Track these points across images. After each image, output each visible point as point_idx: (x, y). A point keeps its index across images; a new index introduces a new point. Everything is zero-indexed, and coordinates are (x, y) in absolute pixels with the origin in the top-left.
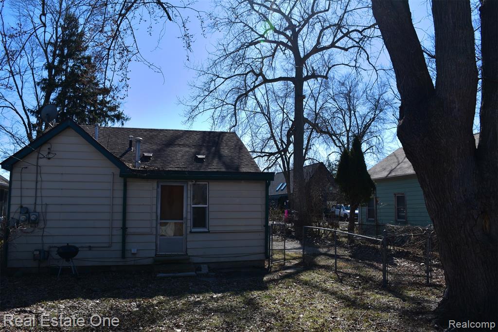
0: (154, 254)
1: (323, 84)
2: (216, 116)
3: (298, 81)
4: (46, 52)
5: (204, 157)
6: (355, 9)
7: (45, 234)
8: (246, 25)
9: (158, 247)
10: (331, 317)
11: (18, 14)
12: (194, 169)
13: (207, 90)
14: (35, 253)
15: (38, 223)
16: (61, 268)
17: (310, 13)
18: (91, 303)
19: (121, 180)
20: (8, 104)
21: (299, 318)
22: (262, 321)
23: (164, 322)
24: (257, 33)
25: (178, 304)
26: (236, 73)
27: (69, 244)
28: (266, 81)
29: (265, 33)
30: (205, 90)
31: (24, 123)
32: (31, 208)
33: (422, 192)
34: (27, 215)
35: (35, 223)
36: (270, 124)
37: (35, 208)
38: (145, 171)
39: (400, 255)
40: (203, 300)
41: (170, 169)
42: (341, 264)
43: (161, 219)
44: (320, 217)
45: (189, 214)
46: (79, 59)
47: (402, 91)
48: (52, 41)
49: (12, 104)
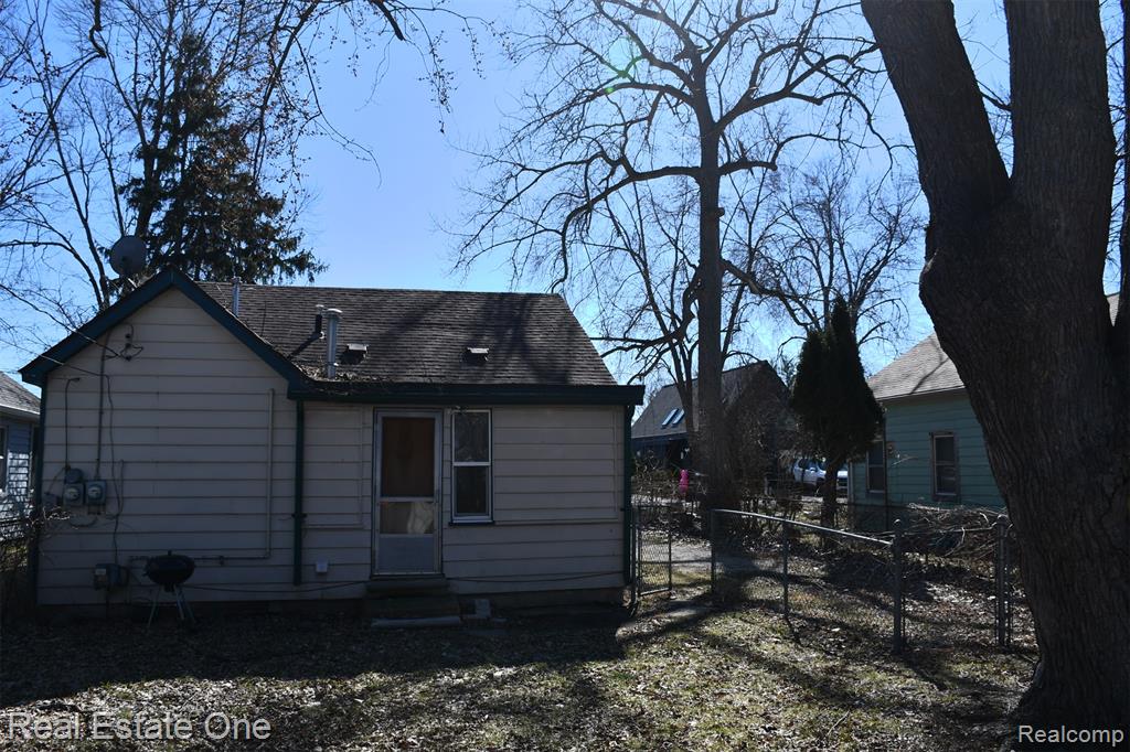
0: (368, 575)
1: (767, 181)
2: (520, 257)
3: (708, 175)
4: (138, 119)
5: (485, 351)
6: (837, 8)
7: (121, 528)
8: (588, 49)
9: (377, 558)
10: (764, 727)
11: (77, 38)
12: (461, 380)
13: (498, 198)
14: (98, 572)
15: (104, 505)
16: (155, 605)
17: (734, 20)
18: (214, 688)
19: (292, 405)
20: (56, 238)
21: (687, 728)
22: (599, 735)
23: (374, 735)
24: (613, 68)
25: (412, 692)
26: (564, 160)
27: (174, 553)
28: (634, 176)
29: (629, 66)
30: (495, 198)
31: (92, 280)
32: (90, 470)
33: (979, 431)
34: (81, 486)
35: (98, 504)
36: (646, 273)
37: (98, 470)
38: (346, 385)
39: (940, 575)
40: (469, 682)
41: (407, 379)
42: (800, 596)
43: (382, 495)
44: (758, 488)
45: (447, 482)
46: (212, 134)
47: (931, 191)
48: (152, 96)
49: (64, 238)
